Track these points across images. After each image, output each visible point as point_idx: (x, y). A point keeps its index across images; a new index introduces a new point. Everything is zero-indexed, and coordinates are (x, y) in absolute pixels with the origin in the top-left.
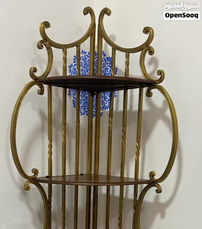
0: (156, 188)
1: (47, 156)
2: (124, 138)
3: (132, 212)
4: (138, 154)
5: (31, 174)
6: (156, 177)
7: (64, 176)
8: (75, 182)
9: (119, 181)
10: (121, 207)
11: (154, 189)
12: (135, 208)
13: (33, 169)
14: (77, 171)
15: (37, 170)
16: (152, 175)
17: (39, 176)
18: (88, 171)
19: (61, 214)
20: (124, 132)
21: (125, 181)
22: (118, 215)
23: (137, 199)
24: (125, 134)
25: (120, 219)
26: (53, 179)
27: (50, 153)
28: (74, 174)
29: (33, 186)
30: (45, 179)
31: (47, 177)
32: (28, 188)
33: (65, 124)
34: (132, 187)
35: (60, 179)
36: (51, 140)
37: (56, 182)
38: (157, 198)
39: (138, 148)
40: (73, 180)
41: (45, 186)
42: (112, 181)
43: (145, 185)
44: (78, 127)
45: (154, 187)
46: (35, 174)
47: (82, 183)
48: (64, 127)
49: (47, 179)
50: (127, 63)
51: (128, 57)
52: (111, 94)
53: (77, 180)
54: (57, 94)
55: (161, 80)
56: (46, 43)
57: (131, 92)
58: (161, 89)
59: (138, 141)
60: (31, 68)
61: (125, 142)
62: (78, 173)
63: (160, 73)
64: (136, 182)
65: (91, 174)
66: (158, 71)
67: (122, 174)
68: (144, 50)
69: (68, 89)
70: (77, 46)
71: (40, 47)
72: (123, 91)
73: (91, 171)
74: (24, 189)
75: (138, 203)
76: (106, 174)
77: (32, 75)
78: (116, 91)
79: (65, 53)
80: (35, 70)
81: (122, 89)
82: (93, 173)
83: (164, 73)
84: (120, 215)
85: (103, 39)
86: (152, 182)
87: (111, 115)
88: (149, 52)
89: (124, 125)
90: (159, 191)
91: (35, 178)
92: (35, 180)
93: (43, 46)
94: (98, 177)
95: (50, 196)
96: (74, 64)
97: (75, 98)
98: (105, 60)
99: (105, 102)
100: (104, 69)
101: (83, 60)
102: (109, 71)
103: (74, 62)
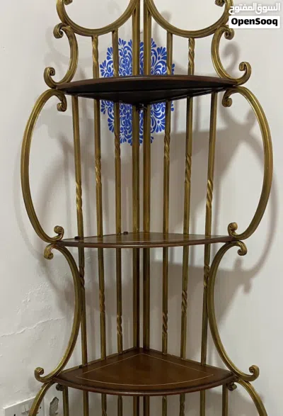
0: (239, 248)
1: (75, 207)
2: (188, 173)
3: (201, 285)
4: (209, 198)
5: (53, 235)
6: (238, 232)
7: (100, 236)
8: (117, 244)
9: (182, 239)
10: (185, 279)
11: (235, 249)
12: (206, 279)
13: (56, 227)
14: (119, 229)
15: (61, 228)
16: (232, 228)
17: (65, 237)
18: (134, 228)
19: (99, 292)
20: (188, 165)
21: (190, 239)
22: (181, 292)
23: (210, 265)
24: (189, 167)
25: (184, 296)
26: (85, 241)
27: (80, 202)
28: (115, 233)
29: (56, 252)
30: (74, 241)
31: (76, 238)
32: (50, 256)
33: (99, 157)
34: (200, 249)
35: (96, 241)
36: (79, 183)
37: (91, 245)
38: (238, 263)
39: (210, 189)
40: (113, 240)
41: (74, 251)
42: (170, 240)
43: (220, 245)
44: (118, 160)
45: (235, 247)
46: (59, 234)
47: (126, 245)
48: (98, 161)
49: (77, 241)
50: (192, 55)
51: (192, 44)
52: (166, 105)
53: (119, 241)
54: (85, 110)
55: (246, 78)
56: (67, 28)
57: (198, 101)
58: (246, 93)
59: (210, 176)
60: (46, 69)
61: (190, 182)
62: (120, 232)
63: (244, 67)
64: (208, 241)
65: (138, 232)
66: (241, 65)
67: (186, 228)
68: (218, 32)
69: (101, 101)
70: (113, 32)
71: (59, 35)
72: (186, 99)
73: (139, 227)
74: (45, 257)
75: (210, 273)
76: (162, 232)
77: (48, 81)
78: (173, 102)
79: (96, 43)
80: (52, 72)
81: (184, 98)
82: (141, 230)
83: (250, 67)
84: (185, 290)
85: (153, 19)
86: (233, 240)
87: (167, 139)
88: (226, 34)
89: (188, 155)
90: (242, 252)
91: (60, 241)
92: (59, 244)
93: (62, 33)
94: (149, 235)
95: (82, 266)
96: (107, 61)
97: (110, 116)
98: (155, 54)
99: (157, 120)
100: (153, 68)
101: (121, 55)
102: (161, 70)
103: (108, 58)
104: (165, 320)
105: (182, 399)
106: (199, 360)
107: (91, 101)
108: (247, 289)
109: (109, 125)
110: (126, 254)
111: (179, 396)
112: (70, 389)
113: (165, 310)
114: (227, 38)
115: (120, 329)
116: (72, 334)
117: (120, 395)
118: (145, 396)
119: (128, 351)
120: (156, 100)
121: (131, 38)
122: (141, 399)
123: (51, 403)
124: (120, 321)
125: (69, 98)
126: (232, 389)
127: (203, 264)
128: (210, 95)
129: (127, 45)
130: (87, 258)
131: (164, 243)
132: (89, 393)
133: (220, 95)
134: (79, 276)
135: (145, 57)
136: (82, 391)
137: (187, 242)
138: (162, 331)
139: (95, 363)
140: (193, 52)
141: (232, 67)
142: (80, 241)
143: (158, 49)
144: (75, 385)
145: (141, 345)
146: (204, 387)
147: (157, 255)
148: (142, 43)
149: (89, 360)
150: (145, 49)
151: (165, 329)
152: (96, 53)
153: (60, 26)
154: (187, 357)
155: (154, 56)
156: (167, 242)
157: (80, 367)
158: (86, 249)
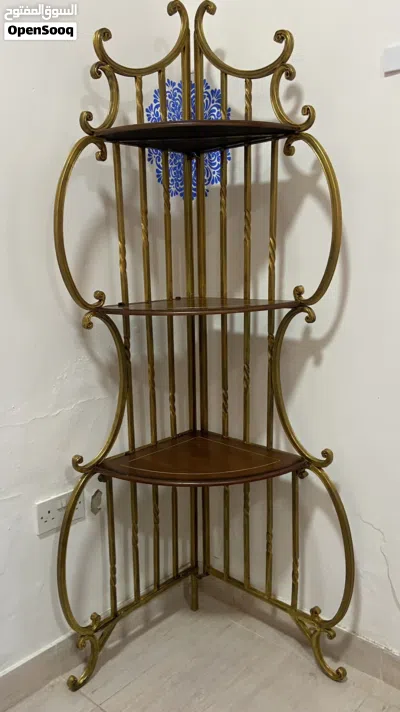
0: (307, 314)
1: (118, 269)
2: (247, 230)
3: (265, 357)
4: (272, 257)
5: (93, 301)
6: (306, 296)
7: (149, 301)
8: (168, 311)
9: (243, 305)
10: (247, 350)
11: (302, 316)
12: (271, 350)
13: (96, 292)
14: (170, 293)
15: (103, 293)
16: (298, 292)
17: (107, 303)
18: (188, 293)
19: (148, 367)
20: (247, 220)
21: (252, 304)
22: (242, 365)
23: (275, 334)
24: (249, 225)
25: (247, 370)
26: (131, 308)
27: (124, 263)
28: (165, 298)
29: (97, 321)
30: (117, 308)
31: (120, 305)
32: (89, 326)
33: (146, 212)
34: (263, 315)
35: (143, 307)
36: (123, 241)
37: (137, 313)
38: (307, 332)
39: (273, 247)
40: (164, 306)
41: (118, 319)
42: (229, 306)
43: (286, 311)
44: (168, 216)
45: (302, 313)
46: (100, 301)
47: (180, 312)
48: (144, 217)
49: (121, 308)
50: (249, 98)
51: (249, 86)
52: (222, 154)
53: (170, 307)
54: (129, 159)
55: (309, 123)
56: (106, 67)
57: (257, 150)
58: (310, 141)
59: (272, 234)
60: (82, 114)
61: (249, 239)
62: (171, 297)
63: (308, 110)
64: (271, 306)
65: (193, 297)
66: (304, 108)
67: (247, 293)
68: (277, 73)
69: (147, 150)
70: (160, 72)
71: (96, 75)
72: (243, 148)
73: (193, 292)
74: (84, 326)
75: (275, 343)
76: (219, 296)
77: (85, 126)
78: (230, 150)
79: (140, 84)
80: (89, 116)
81: (241, 145)
82: (196, 295)
83: (314, 111)
84: (247, 362)
85: (204, 57)
86: (299, 305)
87: (223, 192)
88: (287, 74)
89: (247, 209)
90: (311, 319)
91: (101, 308)
92: (100, 311)
93: (100, 73)
94: (205, 301)
95: (127, 337)
96: (154, 105)
97: (159, 166)
98: (209, 96)
99: (212, 171)
100: (207, 112)
101: (170, 97)
102: (216, 114)
103: (155, 101)
104: (225, 398)
105: (246, 490)
106: (264, 443)
107: (135, 150)
108: (318, 361)
109: (158, 176)
110: (180, 323)
111: (242, 485)
112: (115, 481)
113: (225, 386)
114: (288, 79)
115: (173, 409)
116: (117, 416)
117: (174, 487)
118: (203, 487)
119: (182, 435)
120: (210, 148)
121: (180, 79)
122: (200, 490)
123: (93, 497)
124: (173, 399)
125: (109, 146)
126: (302, 477)
127: (266, 333)
128: (270, 143)
129: (176, 86)
130: (133, 328)
131: (223, 309)
132: (138, 484)
133: (281, 143)
134: (124, 348)
135: (197, 101)
136: (128, 483)
137: (248, 307)
138: (221, 410)
139: (144, 449)
140: (250, 95)
141: (294, 112)
142: (124, 308)
143: (212, 91)
144: (121, 475)
145: (199, 428)
146: (272, 474)
147: (215, 323)
148: (193, 85)
149: (138, 445)
150: (196, 92)
151: (225, 408)
152: (140, 96)
153: (98, 65)
154: (251, 441)
155: (207, 98)
156: (225, 308)
157: (127, 454)
158: (131, 317)
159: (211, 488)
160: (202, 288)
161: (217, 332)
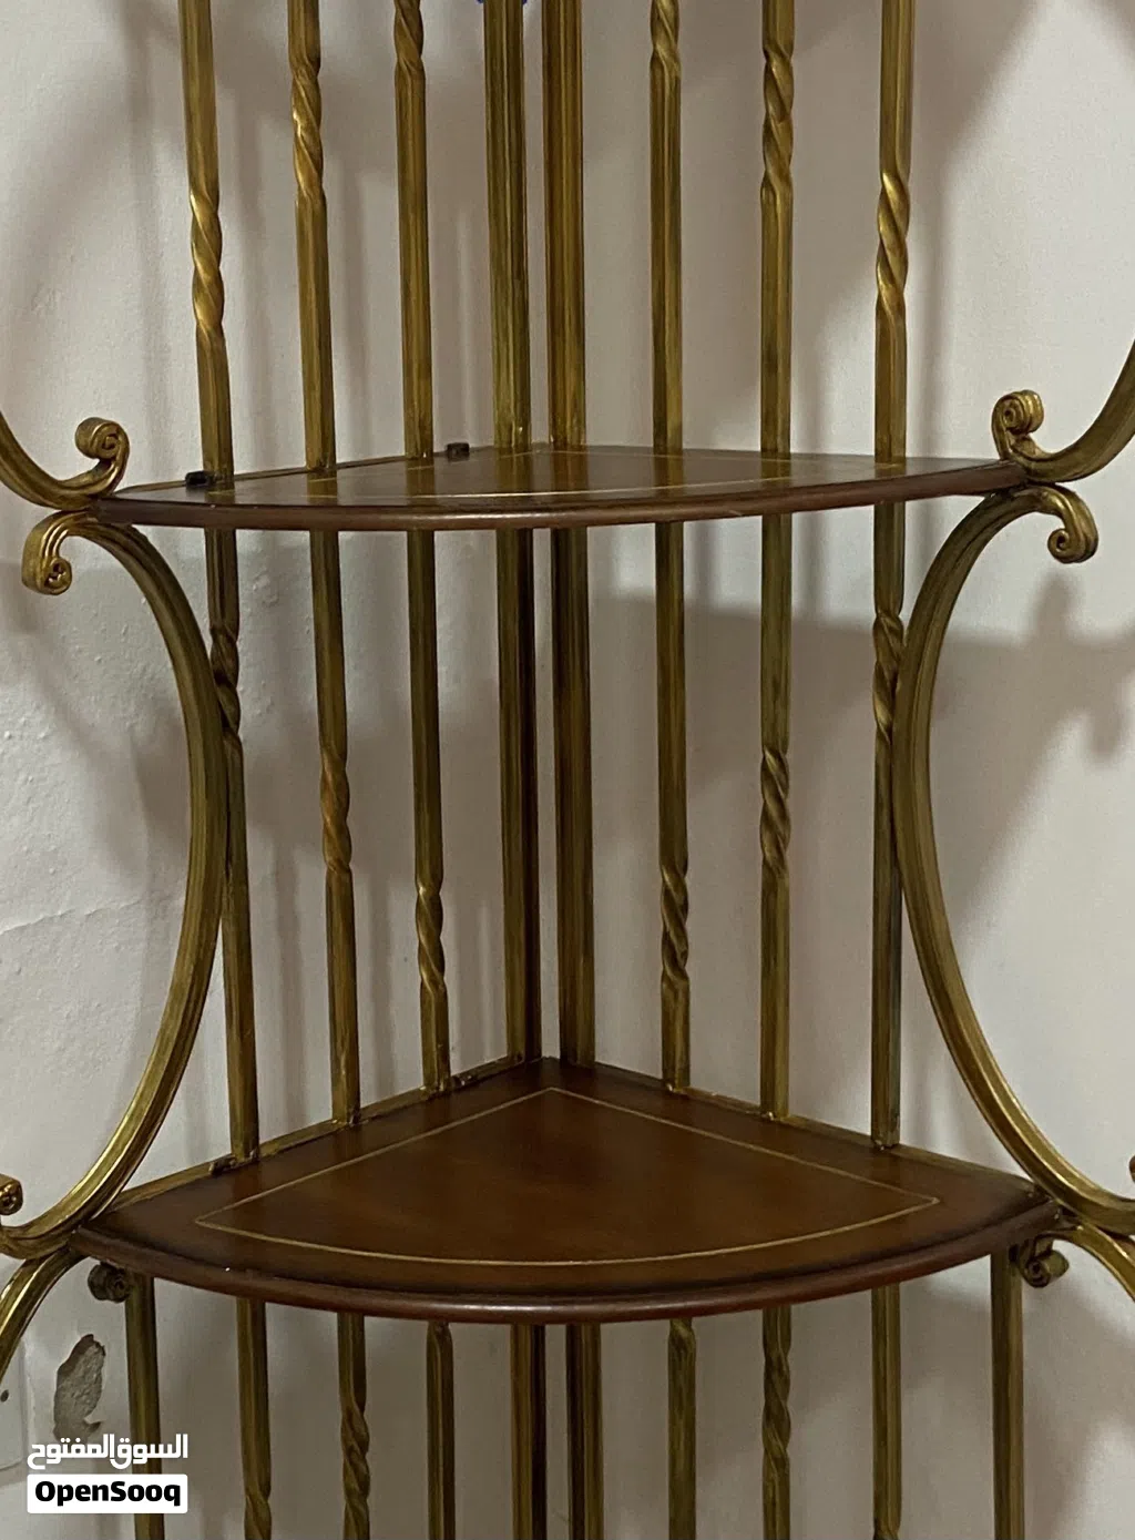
0: (1058, 524)
1: (185, 320)
2: (776, 140)
3: (864, 717)
4: (893, 267)
5: (68, 464)
6: (1049, 439)
7: (323, 466)
8: (410, 508)
9: (756, 481)
10: (776, 688)
11: (1031, 531)
12: (887, 689)
13: (86, 426)
14: (419, 429)
15: (116, 431)
16: (1014, 419)
17: (136, 475)
18: (503, 427)
19: (317, 763)
20: (778, 95)
21: (797, 479)
22: (756, 753)
23: (905, 615)
24: (784, 114)
25: (775, 781)
26: (244, 495)
27: (211, 293)
28: (400, 451)
29: (88, 556)
30: (182, 495)
31: (194, 481)
32: (55, 577)
33: (309, 59)
34: (851, 529)
35: (298, 493)
36: (209, 196)
37: (271, 518)
38: (1055, 601)
39: (896, 217)
40: (394, 487)
41: (184, 549)
42: (693, 487)
43: (958, 508)
44: (411, 75)
45: (1035, 517)
46: (105, 463)
47: (464, 516)
48: (303, 82)
49: (200, 498)
53: (421, 492)
59: (893, 159)
61: (785, 178)
62: (427, 442)
64: (891, 487)
65: (525, 446)
67: (774, 421)
73: (525, 421)
74: (29, 582)
75: (908, 653)
76: (649, 442)
82: (540, 433)
84: (776, 744)
86: (1020, 481)
89: (776, 46)
90: (1075, 545)
91: (107, 496)
92: (104, 512)
94: (581, 461)
95: (227, 629)
104: (676, 907)
105: (776, 1341)
106: (861, 1122)
111: (757, 1316)
113: (673, 854)
115: (434, 957)
116: (176, 990)
117: (440, 1323)
118: (573, 1325)
119: (477, 1080)
122: (556, 1337)
123: (64, 1371)
124: (431, 916)
126: (1040, 1282)
127: (867, 610)
130: (249, 587)
131: (661, 500)
132: (271, 1309)
134: (209, 683)
136: (232, 1300)
137: (782, 493)
138: (658, 965)
139: (302, 1147)
142: (212, 498)
144: (191, 1267)
145: (551, 1047)
146: (897, 1266)
149: (271, 1128)
151: (674, 954)
154: (797, 1106)
156: (674, 495)
157: (222, 1168)
158: (245, 540)
159: (606, 1329)
160: (568, 404)
161: (635, 602)
